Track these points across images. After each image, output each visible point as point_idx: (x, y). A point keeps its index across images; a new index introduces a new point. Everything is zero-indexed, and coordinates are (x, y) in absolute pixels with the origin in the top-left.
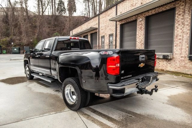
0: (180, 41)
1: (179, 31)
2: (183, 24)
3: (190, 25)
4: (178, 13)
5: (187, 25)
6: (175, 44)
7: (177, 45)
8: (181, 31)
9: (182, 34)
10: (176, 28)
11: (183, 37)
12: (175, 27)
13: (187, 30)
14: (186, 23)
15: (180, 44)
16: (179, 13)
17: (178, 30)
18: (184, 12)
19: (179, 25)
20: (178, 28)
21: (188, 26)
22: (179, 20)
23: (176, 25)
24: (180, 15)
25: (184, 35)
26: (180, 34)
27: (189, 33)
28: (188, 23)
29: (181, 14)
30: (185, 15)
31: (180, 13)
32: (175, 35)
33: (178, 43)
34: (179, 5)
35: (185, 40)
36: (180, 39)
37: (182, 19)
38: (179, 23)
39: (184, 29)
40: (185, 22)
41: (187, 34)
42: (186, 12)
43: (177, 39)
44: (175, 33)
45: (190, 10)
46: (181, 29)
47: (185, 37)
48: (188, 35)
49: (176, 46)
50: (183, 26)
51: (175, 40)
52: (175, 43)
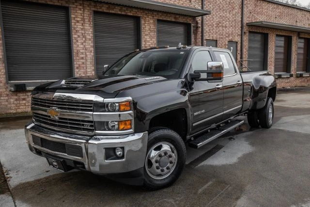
0: (82, 61)
1: (80, 46)
2: (84, 37)
3: (92, 40)
4: (74, 18)
5: (90, 39)
6: (76, 66)
7: (79, 66)
8: (82, 46)
9: (84, 51)
10: (74, 41)
11: (86, 56)
12: (73, 38)
13: (89, 46)
14: (88, 37)
15: (83, 65)
16: (76, 19)
17: (78, 44)
18: (83, 20)
19: (79, 36)
20: (77, 41)
21: (90, 42)
22: (77, 29)
23: (74, 36)
24: (78, 22)
25: (87, 54)
26: (81, 51)
27: (93, 51)
28: (90, 37)
29: (80, 22)
30: (85, 25)
31: (78, 19)
32: (75, 51)
33: (81, 63)
34: (74, 6)
35: (89, 61)
36: (82, 58)
37: (82, 29)
38: (79, 34)
39: (86, 44)
40: (86, 34)
41: (91, 52)
42: (86, 20)
43: (78, 58)
44: (74, 48)
45: (91, 21)
46: (82, 44)
47: (88, 56)
48: (92, 54)
49: (77, 68)
50: (84, 39)
51: (75, 58)
52: (75, 63)
